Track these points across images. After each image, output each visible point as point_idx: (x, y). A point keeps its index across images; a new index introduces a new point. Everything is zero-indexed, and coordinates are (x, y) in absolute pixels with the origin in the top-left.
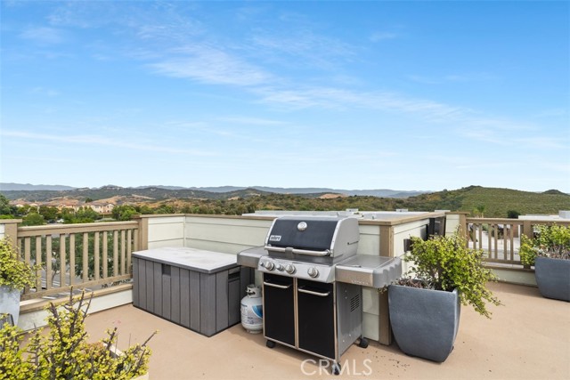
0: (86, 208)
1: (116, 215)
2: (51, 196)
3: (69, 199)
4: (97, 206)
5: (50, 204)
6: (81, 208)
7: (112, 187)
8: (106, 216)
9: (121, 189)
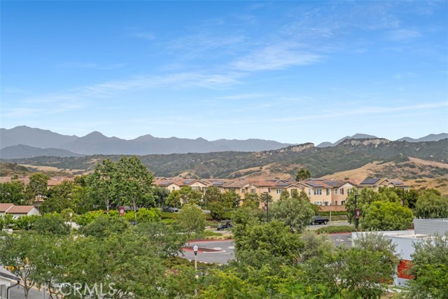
0: (295, 195)
1: (353, 213)
2: (239, 166)
3: (275, 170)
4: (318, 190)
5: (224, 185)
6: (285, 194)
7: (361, 139)
8: (338, 215)
9: (384, 144)
